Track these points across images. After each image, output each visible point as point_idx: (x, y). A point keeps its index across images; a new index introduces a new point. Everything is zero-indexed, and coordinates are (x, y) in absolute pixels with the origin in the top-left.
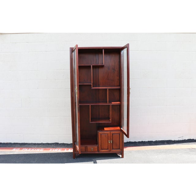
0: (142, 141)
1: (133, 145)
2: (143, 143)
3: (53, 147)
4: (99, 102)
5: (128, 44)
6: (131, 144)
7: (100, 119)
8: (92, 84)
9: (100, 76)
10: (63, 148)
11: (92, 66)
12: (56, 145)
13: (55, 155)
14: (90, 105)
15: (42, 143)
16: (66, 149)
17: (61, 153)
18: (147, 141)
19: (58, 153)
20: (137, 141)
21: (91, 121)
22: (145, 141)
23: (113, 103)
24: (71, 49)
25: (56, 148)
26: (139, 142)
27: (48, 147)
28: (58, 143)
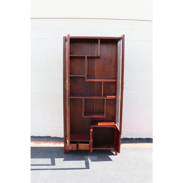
0: (139, 138)
1: (129, 141)
2: (140, 140)
3: (45, 141)
4: (94, 95)
5: (124, 36)
6: (127, 141)
7: (94, 113)
8: (86, 76)
9: (95, 67)
10: (55, 142)
11: (86, 57)
12: (48, 139)
13: (46, 150)
14: (83, 98)
15: (33, 136)
16: (58, 144)
17: (52, 147)
18: (145, 138)
19: (49, 147)
20: (134, 138)
21: (85, 115)
22: (142, 138)
23: (108, 97)
24: (65, 39)
25: (47, 142)
26: (136, 139)
27: (39, 140)
28: (50, 137)
